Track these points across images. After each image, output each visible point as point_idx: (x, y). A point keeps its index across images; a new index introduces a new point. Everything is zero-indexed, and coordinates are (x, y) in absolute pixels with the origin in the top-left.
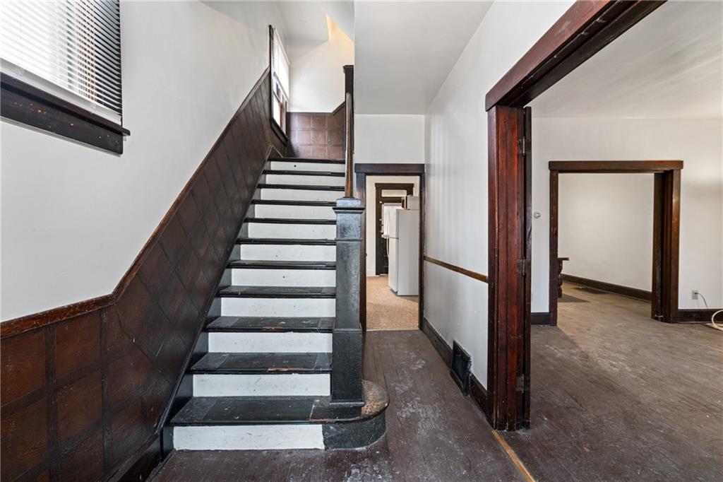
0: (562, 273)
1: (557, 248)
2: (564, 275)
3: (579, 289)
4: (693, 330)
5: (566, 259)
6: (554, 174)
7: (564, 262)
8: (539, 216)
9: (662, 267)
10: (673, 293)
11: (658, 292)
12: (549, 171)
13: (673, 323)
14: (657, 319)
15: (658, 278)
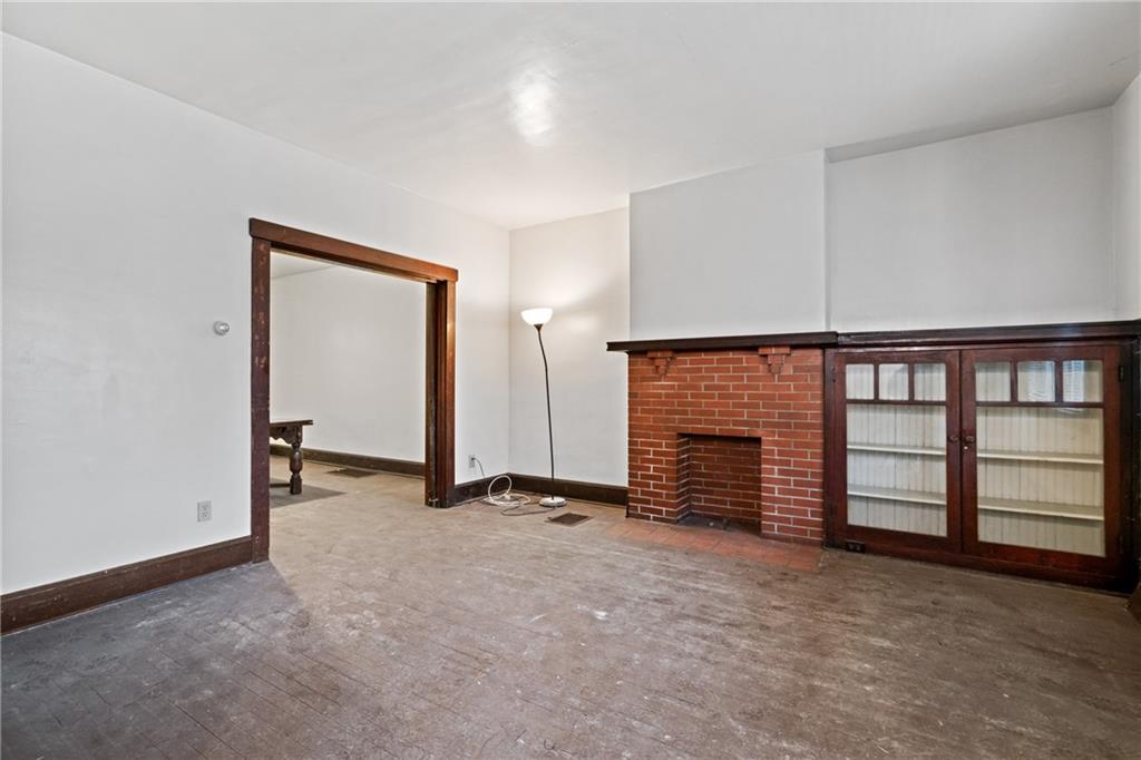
0: (303, 446)
1: (267, 398)
2: (305, 450)
3: (335, 472)
4: (469, 513)
5: (308, 423)
6: (262, 247)
7: (304, 427)
8: (227, 331)
9: (436, 426)
10: (448, 462)
11: (432, 463)
12: (250, 239)
13: (449, 507)
14: (430, 505)
15: (432, 443)
